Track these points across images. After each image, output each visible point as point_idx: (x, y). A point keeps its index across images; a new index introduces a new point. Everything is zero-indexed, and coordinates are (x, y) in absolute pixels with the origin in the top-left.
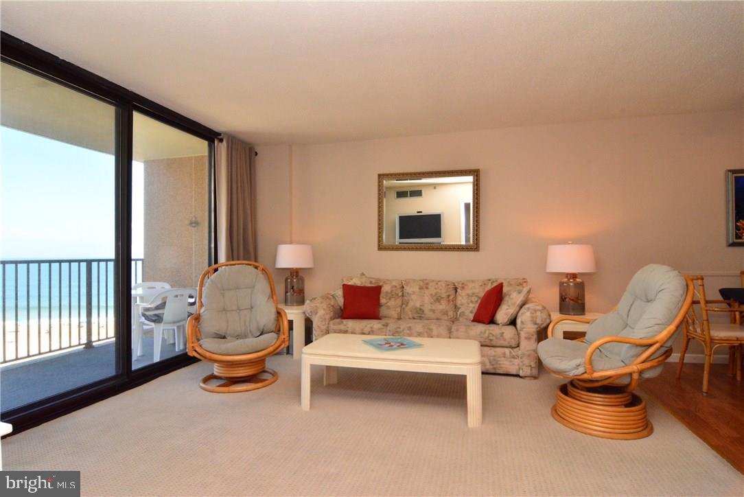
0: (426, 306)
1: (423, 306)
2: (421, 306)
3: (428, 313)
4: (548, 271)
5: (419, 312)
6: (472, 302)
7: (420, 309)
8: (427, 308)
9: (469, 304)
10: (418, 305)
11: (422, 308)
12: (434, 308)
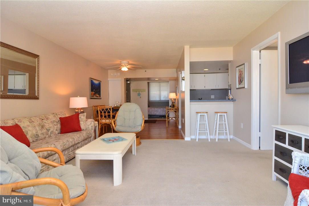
0: (39, 132)
1: (37, 132)
2: (36, 133)
3: (41, 136)
4: (70, 107)
5: (37, 136)
6: (55, 125)
7: (37, 135)
8: (39, 133)
9: (54, 126)
10: (34, 132)
11: (37, 133)
12: (42, 132)
